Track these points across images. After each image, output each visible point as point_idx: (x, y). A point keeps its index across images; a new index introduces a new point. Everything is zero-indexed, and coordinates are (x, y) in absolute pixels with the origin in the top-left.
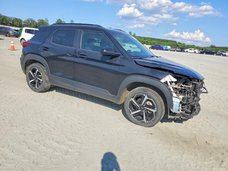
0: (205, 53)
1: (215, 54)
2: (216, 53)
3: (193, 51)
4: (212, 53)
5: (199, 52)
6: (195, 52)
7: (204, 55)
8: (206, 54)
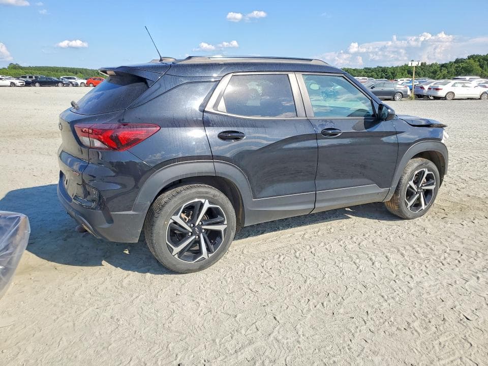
0: (37, 84)
1: (60, 84)
2: (62, 82)
3: (8, 82)
4: (54, 83)
5: (22, 84)
6: (13, 84)
7: (37, 88)
8: (41, 86)
